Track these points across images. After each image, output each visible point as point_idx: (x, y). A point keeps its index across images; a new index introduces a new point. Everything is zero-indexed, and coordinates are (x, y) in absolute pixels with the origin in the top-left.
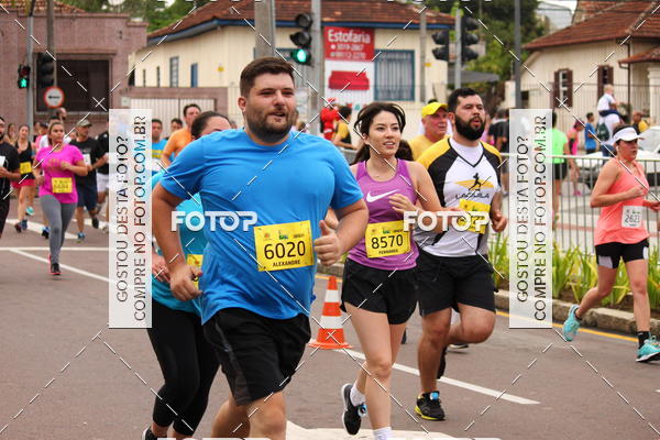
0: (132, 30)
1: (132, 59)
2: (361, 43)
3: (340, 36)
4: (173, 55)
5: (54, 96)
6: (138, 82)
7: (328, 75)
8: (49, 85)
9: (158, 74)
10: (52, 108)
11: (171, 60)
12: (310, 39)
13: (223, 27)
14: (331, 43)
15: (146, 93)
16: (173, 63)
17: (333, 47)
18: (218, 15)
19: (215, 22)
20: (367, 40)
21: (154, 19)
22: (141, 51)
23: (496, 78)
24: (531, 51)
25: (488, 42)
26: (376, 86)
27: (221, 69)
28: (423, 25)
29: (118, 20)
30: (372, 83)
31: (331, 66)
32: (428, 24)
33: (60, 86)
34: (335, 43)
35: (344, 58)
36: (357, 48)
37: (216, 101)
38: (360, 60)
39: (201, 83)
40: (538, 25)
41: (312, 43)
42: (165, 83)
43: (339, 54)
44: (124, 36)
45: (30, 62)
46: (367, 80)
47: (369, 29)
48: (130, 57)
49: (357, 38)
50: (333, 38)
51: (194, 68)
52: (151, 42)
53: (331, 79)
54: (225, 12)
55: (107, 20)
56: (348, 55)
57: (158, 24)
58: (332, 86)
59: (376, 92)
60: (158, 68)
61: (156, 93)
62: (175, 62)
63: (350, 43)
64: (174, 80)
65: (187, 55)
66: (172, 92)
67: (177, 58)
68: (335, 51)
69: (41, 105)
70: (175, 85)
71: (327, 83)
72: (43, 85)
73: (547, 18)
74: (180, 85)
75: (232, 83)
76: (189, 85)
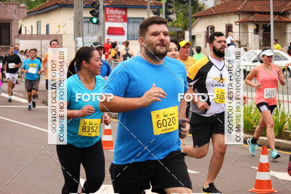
0: (20, 9)
1: (20, 22)
2: (121, 14)
3: (112, 11)
4: (39, 20)
6: (23, 32)
7: (107, 29)
9: (32, 29)
11: (38, 22)
12: (99, 13)
13: (60, 8)
14: (108, 15)
15: (26, 37)
16: (38, 24)
17: (109, 16)
18: (58, 3)
19: (57, 6)
20: (124, 13)
21: (30, 4)
22: (25, 18)
23: (181, 29)
24: (196, 17)
25: (178, 14)
26: (128, 33)
27: (59, 26)
28: (149, 7)
29: (13, 5)
30: (126, 32)
31: (108, 25)
32: (151, 6)
34: (109, 15)
36: (119, 17)
38: (121, 22)
39: (51, 33)
40: (199, 6)
41: (99, 14)
42: (35, 32)
43: (111, 20)
44: (17, 12)
46: (124, 31)
47: (125, 8)
48: (19, 21)
49: (119, 12)
50: (109, 12)
51: (47, 26)
52: (29, 14)
53: (108, 31)
54: (61, 1)
55: (9, 5)
56: (115, 20)
57: (32, 7)
58: (109, 34)
59: (128, 36)
60: (32, 26)
61: (31, 37)
62: (39, 23)
63: (117, 15)
64: (39, 31)
65: (44, 20)
66: (39, 37)
67: (40, 22)
68: (110, 18)
70: (39, 33)
71: (106, 32)
73: (203, 3)
74: (42, 33)
75: (65, 33)
76: (45, 33)
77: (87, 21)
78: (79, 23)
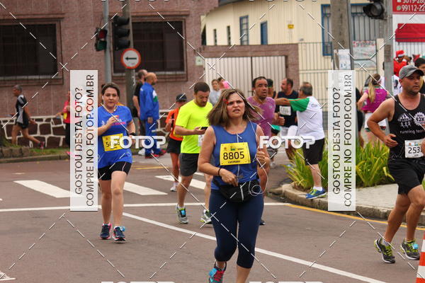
1: (204, 19)
4: (243, 14)
5: (131, 58)
6: (210, 41)
7: (395, 27)
8: (126, 46)
9: (229, 33)
10: (130, 69)
11: (241, 19)
15: (219, 52)
16: (243, 22)
22: (213, 11)
27: (290, 27)
31: (398, 19)
33: (137, 48)
35: (410, 11)
37: (286, 57)
39: (271, 40)
42: (235, 41)
43: (404, 7)
45: (106, 25)
48: (202, 18)
51: (263, 26)
52: (222, 2)
53: (398, 31)
56: (414, 8)
58: (399, 39)
60: (229, 27)
61: (229, 51)
62: (244, 21)
64: (245, 38)
66: (243, 50)
67: (247, 17)
68: (401, 4)
69: (118, 67)
70: (245, 43)
71: (393, 36)
72: (120, 47)
74: (251, 43)
75: (302, 40)
76: (259, 42)
77: (357, 13)
78: (341, 17)
